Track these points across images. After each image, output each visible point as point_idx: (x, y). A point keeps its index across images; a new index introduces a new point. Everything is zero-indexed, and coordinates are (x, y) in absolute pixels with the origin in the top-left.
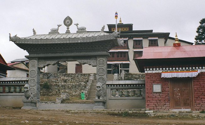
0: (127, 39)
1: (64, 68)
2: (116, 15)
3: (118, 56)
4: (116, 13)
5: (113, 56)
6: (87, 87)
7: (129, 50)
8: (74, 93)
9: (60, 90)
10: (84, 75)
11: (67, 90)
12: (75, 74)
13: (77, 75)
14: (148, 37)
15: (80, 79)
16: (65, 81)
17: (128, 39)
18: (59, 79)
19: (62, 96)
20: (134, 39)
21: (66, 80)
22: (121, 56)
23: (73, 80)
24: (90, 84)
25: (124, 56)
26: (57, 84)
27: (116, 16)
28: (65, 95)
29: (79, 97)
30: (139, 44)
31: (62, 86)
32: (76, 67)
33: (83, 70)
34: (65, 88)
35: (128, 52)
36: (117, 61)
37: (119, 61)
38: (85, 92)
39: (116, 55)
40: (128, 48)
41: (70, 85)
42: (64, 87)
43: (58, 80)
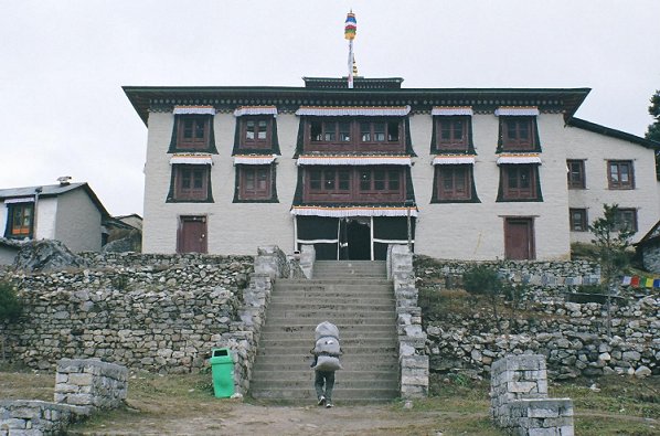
0: (405, 111)
1: (127, 234)
2: (350, 23)
3: (365, 186)
4: (351, 18)
5: (344, 185)
6: (246, 318)
7: (414, 159)
8: (168, 351)
9: (81, 333)
10: (218, 260)
11: (122, 333)
12: (175, 256)
13: (183, 262)
14: (496, 107)
15: (203, 274)
16: (121, 284)
17: (411, 113)
18: (86, 272)
19: (61, 383)
20: (436, 112)
21: (123, 275)
22: (379, 186)
23: (162, 279)
24: (263, 302)
25: (390, 183)
26: (66, 298)
27: (351, 30)
28: (87, 378)
29: (194, 376)
30: (458, 136)
31: (96, 308)
32: (179, 232)
33: (210, 241)
34: (110, 322)
35: (407, 168)
36: (363, 205)
37: (370, 205)
38: (237, 347)
39: (355, 180)
40: (409, 152)
41: (144, 300)
42: (104, 313)
43: (81, 278)
